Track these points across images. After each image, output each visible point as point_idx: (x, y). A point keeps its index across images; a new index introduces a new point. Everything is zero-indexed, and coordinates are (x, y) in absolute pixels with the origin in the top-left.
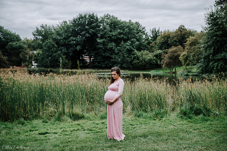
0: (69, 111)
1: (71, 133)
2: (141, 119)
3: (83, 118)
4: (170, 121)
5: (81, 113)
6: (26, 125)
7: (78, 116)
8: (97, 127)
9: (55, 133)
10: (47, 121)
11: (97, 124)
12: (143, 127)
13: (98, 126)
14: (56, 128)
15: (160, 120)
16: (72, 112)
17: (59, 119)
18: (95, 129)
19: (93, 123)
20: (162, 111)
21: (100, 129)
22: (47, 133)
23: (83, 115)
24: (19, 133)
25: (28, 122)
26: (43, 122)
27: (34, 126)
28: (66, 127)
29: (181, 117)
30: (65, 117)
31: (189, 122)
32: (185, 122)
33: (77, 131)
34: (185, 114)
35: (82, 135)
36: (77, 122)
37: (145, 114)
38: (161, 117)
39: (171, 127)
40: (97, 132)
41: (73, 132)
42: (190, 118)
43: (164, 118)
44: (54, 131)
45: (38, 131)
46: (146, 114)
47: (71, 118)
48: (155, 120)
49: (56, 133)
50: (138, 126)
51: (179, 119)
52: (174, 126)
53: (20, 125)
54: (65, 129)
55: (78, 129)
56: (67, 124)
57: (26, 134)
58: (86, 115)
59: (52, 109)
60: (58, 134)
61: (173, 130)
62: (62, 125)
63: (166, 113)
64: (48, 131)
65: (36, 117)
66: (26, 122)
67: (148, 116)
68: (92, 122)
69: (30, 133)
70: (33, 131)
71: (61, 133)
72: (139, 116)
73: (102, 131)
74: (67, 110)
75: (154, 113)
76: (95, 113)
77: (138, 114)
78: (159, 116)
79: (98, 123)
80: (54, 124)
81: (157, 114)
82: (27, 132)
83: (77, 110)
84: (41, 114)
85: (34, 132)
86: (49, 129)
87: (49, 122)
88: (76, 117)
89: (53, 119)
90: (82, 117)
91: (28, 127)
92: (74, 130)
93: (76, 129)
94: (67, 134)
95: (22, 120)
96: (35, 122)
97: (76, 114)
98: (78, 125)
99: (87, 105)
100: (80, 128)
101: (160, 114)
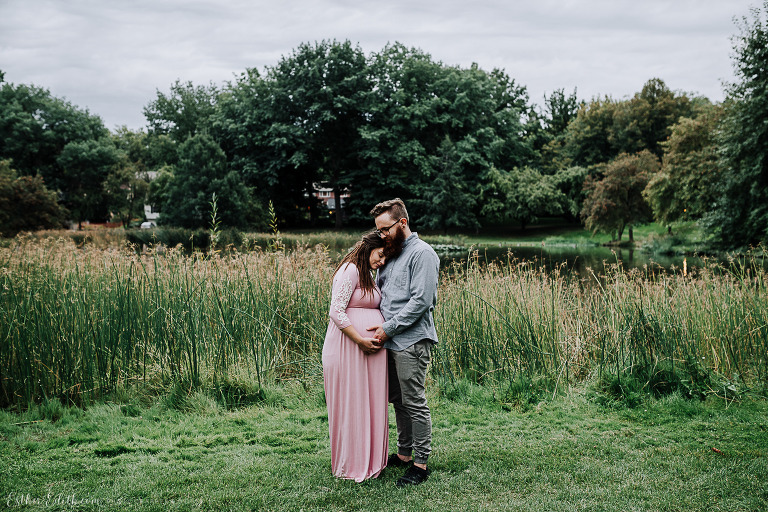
0: (215, 376)
1: (205, 452)
2: (459, 408)
3: (262, 399)
4: (560, 415)
5: (255, 383)
6: (64, 423)
7: (243, 391)
8: (301, 433)
9: (149, 450)
10: (138, 408)
11: (303, 422)
12: (457, 434)
13: (305, 428)
14: (158, 432)
15: (526, 410)
16: (222, 379)
17: (177, 404)
18: (290, 438)
19: (292, 418)
20: (535, 379)
21: (309, 440)
22: (123, 450)
23: (261, 392)
24: (32, 451)
25: (72, 413)
26: (124, 411)
27: (88, 427)
28: (195, 431)
29: (603, 401)
30: (199, 395)
31: (628, 417)
32: (613, 418)
33: (229, 446)
34: (616, 389)
35: (241, 459)
36: (238, 414)
37: (473, 389)
38: (530, 401)
39: (558, 436)
40: (294, 451)
41: (215, 449)
42: (632, 404)
43: (540, 404)
44: (151, 444)
45: (95, 444)
46: (480, 388)
47: (219, 399)
48: (508, 410)
49: (154, 452)
50: (445, 429)
51: (593, 408)
52: (571, 432)
53: (44, 423)
54: (188, 439)
55: (232, 440)
56: (202, 420)
57: (55, 452)
58: (271, 389)
59: (157, 368)
60: (158, 455)
61: (560, 445)
62: (184, 422)
63: (551, 385)
64: (126, 446)
65: (105, 394)
66: (66, 411)
67: (487, 394)
68: (287, 413)
69: (68, 449)
70: (81, 442)
71: (171, 452)
72: (452, 397)
73: (313, 447)
74: (206, 372)
75: (506, 385)
76: (304, 384)
77: (450, 389)
78: (524, 395)
79: (306, 417)
80: (157, 420)
81: (517, 390)
82: (62, 445)
83: (241, 373)
84: (120, 383)
85: (82, 446)
86: (136, 437)
87: (144, 412)
88: (237, 398)
89: (158, 403)
90: (258, 398)
91: (72, 428)
92: (219, 441)
93: (225, 437)
94: (191, 454)
95: (54, 403)
96: (97, 411)
97: (236, 385)
98: (237, 423)
99: (280, 356)
100: (240, 435)
101: (527, 388)
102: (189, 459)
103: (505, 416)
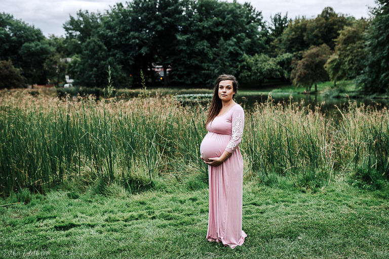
0: (123, 174)
1: (125, 226)
2: (274, 191)
3: (153, 187)
4: (338, 195)
5: (148, 177)
6: (33, 205)
7: (141, 182)
8: (182, 211)
9: (89, 225)
10: (78, 194)
11: (181, 202)
13: (183, 207)
14: (93, 211)
15: (315, 192)
16: (128, 175)
17: (101, 190)
18: (176, 214)
19: (173, 199)
20: (317, 172)
21: (188, 215)
22: (72, 225)
23: (152, 182)
24: (14, 226)
25: (37, 198)
26: (69, 195)
27: (48, 207)
28: (116, 210)
29: (360, 185)
30: (115, 185)
31: (380, 196)
32: (370, 197)
33: (139, 221)
34: (367, 178)
35: (150, 231)
36: (138, 197)
37: (280, 179)
38: (317, 186)
39: (345, 210)
40: (182, 224)
41: (130, 223)
42: (379, 187)
43: (323, 188)
44: (89, 220)
45: (54, 220)
46: (284, 178)
47: (126, 187)
48: (304, 192)
49: (93, 226)
50: (271, 206)
51: (355, 191)
52: (350, 207)
53: (20, 205)
54: (112, 216)
55: (140, 216)
56: (119, 202)
57: (29, 227)
58: (158, 181)
59: (88, 168)
60: (96, 228)
61: (350, 217)
62: (108, 204)
63: (326, 176)
64: (74, 221)
65: (57, 185)
66: (34, 196)
67: (289, 182)
68: (171, 196)
69: (37, 224)
70: (45, 218)
71: (103, 226)
72: (269, 183)
73: (193, 220)
74: (117, 171)
75: (301, 176)
76: (177, 177)
77: (266, 179)
78: (311, 182)
79: (182, 199)
80: (90, 202)
81: (307, 180)
82: (32, 222)
83: (139, 171)
84: (65, 177)
85: (45, 222)
86: (79, 215)
87: (81, 196)
88: (137, 186)
89: (90, 190)
90: (150, 186)
91: (37, 209)
92: (132, 217)
93: (135, 214)
94: (116, 227)
95: (26, 192)
96: (54, 196)
97: (137, 179)
98: (141, 203)
99: (160, 160)
100: (144, 212)
101: (314, 178)
102: (116, 231)
103: (303, 195)
